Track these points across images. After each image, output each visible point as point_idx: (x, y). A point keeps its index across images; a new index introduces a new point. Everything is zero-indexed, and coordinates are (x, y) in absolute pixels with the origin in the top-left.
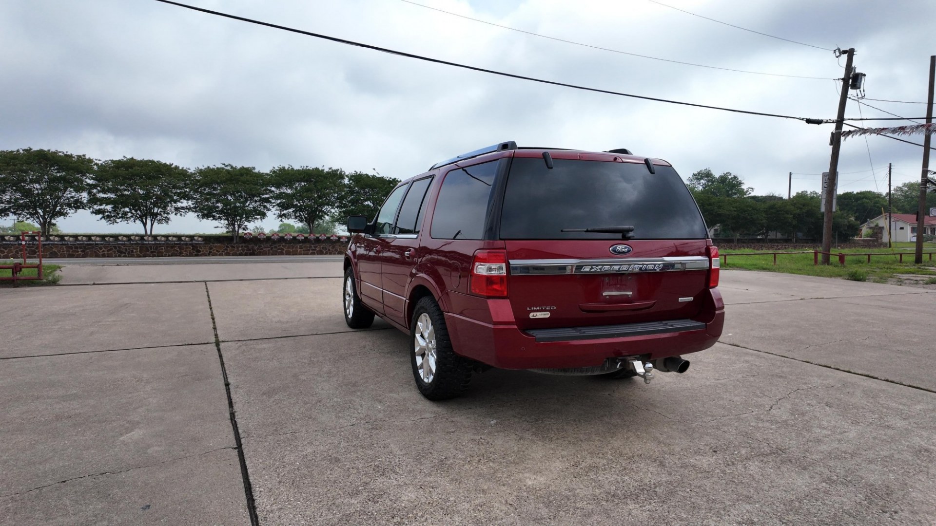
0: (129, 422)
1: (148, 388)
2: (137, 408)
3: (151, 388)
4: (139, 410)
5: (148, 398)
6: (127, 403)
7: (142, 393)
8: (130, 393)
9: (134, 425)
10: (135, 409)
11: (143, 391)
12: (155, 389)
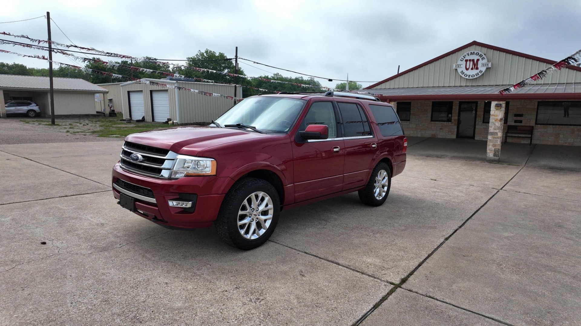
0: (509, 240)
1: (495, 256)
2: (504, 245)
3: (493, 255)
4: (503, 244)
5: (497, 249)
6: (510, 250)
7: (500, 254)
8: (507, 256)
9: (507, 238)
10: (506, 245)
11: (498, 255)
12: (491, 253)
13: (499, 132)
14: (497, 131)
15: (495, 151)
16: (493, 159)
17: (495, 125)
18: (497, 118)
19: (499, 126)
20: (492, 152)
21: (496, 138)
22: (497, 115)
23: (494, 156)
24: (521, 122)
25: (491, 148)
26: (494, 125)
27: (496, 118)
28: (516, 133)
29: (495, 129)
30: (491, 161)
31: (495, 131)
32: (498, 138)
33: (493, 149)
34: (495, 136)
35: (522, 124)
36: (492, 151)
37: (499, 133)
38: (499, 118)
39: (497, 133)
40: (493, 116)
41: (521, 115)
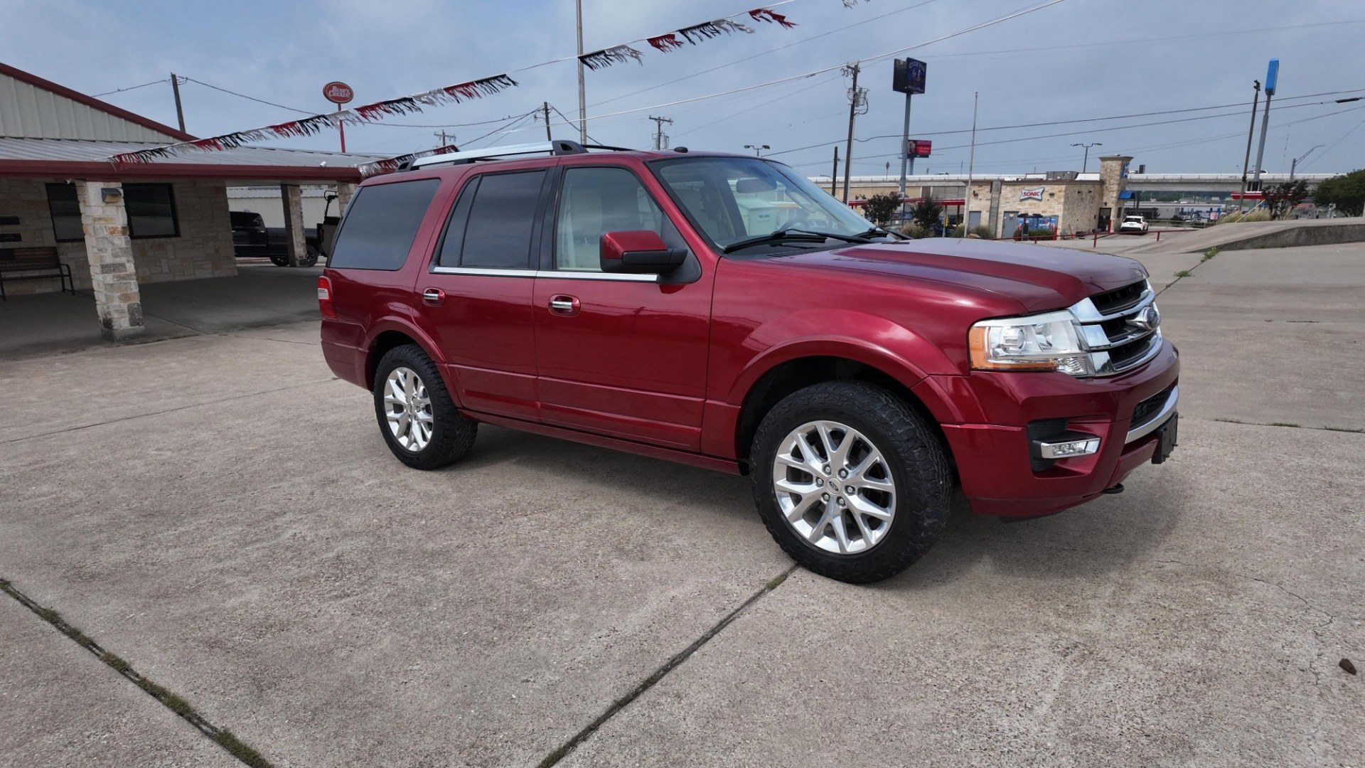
13: (128, 261)
14: (123, 260)
15: (132, 311)
16: (131, 333)
17: (113, 244)
18: (114, 226)
19: (124, 246)
20: (124, 315)
21: (124, 278)
22: (112, 219)
23: (132, 324)
24: (17, 238)
25: (120, 306)
26: (110, 245)
27: (111, 226)
28: (13, 270)
29: (115, 256)
30: (129, 339)
31: (118, 260)
32: (129, 276)
33: (125, 306)
34: (121, 274)
35: (23, 244)
36: (123, 312)
37: (127, 265)
38: (120, 227)
39: (123, 265)
40: (102, 222)
41: (15, 221)
